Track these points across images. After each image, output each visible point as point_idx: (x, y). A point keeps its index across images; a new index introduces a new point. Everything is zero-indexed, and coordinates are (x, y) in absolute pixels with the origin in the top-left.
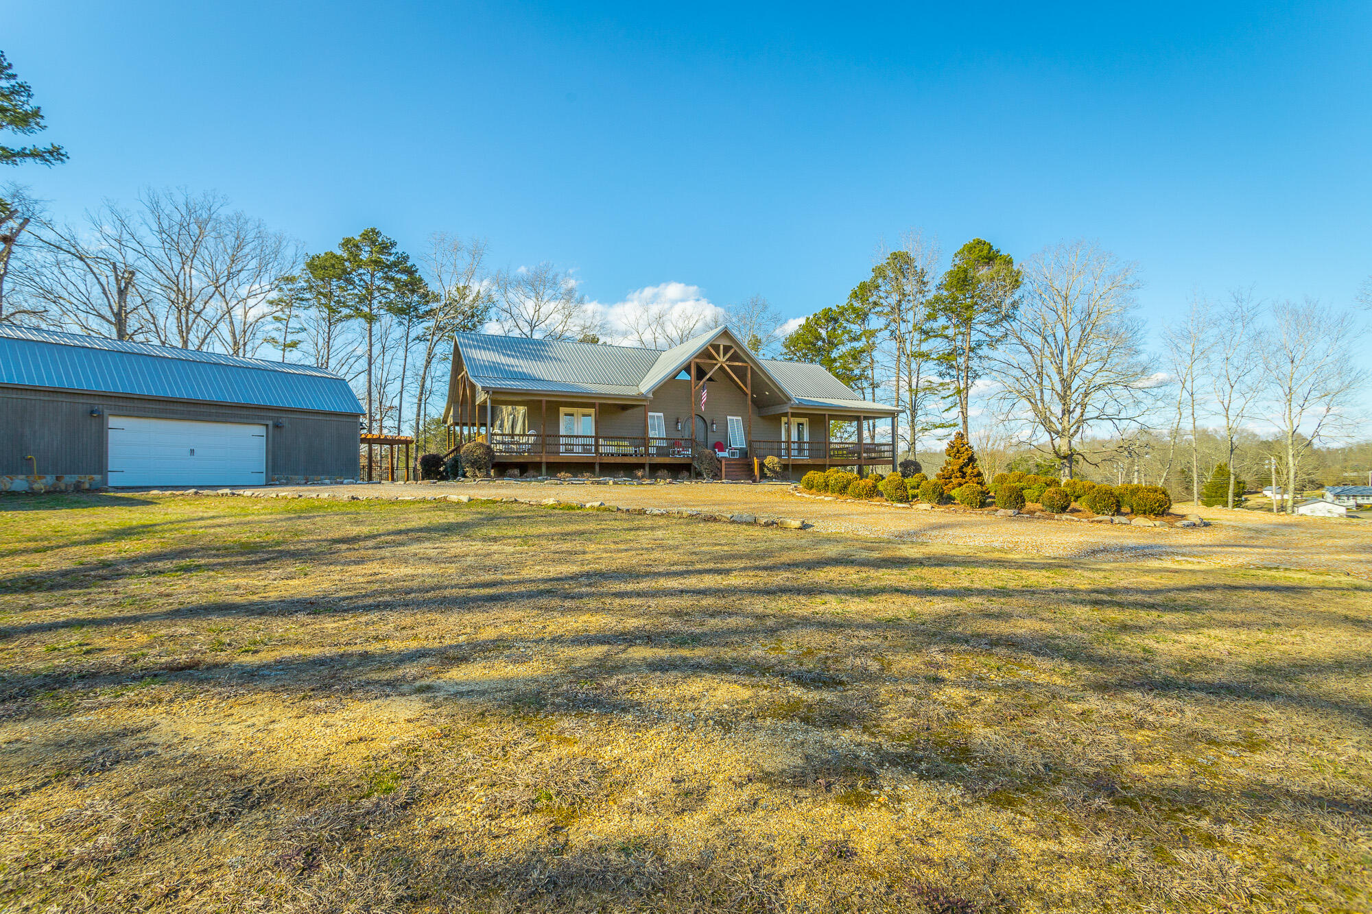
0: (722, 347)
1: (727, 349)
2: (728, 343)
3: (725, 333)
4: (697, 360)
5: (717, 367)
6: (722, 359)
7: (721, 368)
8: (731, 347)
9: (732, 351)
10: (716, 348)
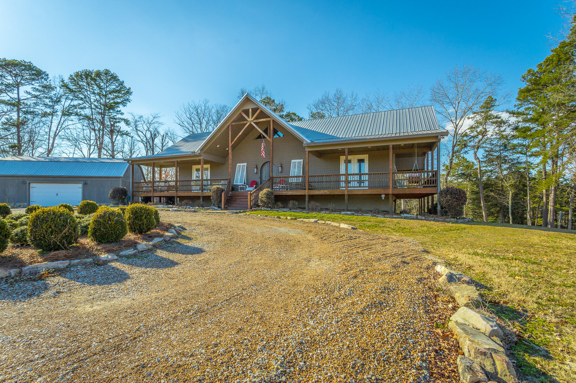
0: (250, 110)
1: (254, 111)
2: (254, 107)
3: (248, 100)
4: (233, 124)
5: (247, 125)
6: (250, 120)
7: (250, 124)
8: (258, 109)
9: (258, 111)
10: (247, 112)
